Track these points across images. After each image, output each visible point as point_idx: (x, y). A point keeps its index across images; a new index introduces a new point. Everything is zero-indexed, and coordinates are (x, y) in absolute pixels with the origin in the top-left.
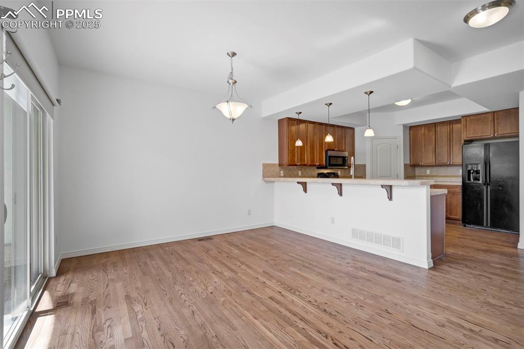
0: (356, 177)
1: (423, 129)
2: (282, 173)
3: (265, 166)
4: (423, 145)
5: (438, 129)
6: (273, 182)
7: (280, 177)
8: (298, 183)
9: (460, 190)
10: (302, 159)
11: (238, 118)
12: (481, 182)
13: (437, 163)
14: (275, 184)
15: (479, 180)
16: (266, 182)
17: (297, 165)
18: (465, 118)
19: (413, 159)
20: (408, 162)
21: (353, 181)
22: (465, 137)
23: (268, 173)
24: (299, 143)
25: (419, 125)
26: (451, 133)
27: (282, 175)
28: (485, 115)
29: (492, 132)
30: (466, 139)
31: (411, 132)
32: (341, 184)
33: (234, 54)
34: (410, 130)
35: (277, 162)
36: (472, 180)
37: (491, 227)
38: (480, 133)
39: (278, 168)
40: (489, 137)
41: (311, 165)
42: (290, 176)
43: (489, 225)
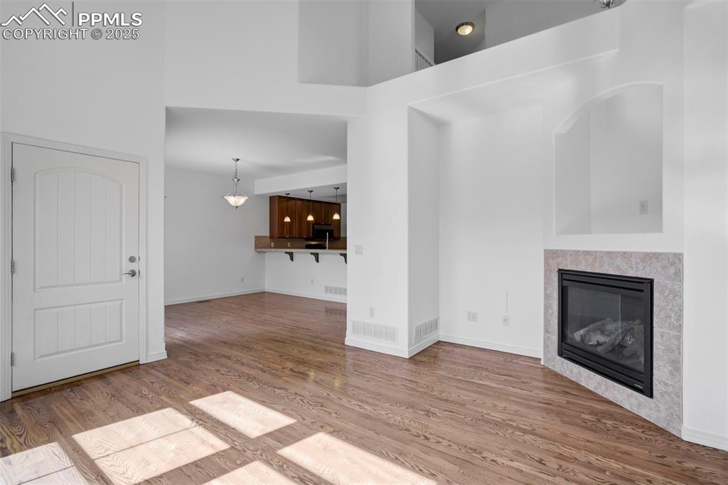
0: (329, 248)
2: (273, 244)
3: (257, 238)
6: (264, 252)
7: (271, 248)
8: (286, 253)
10: (291, 231)
11: (241, 206)
14: (266, 254)
16: (259, 252)
17: (285, 238)
21: (327, 251)
23: (260, 244)
24: (287, 219)
27: (272, 246)
32: (318, 254)
33: (238, 160)
35: (268, 234)
39: (269, 240)
41: (298, 238)
42: (280, 248)
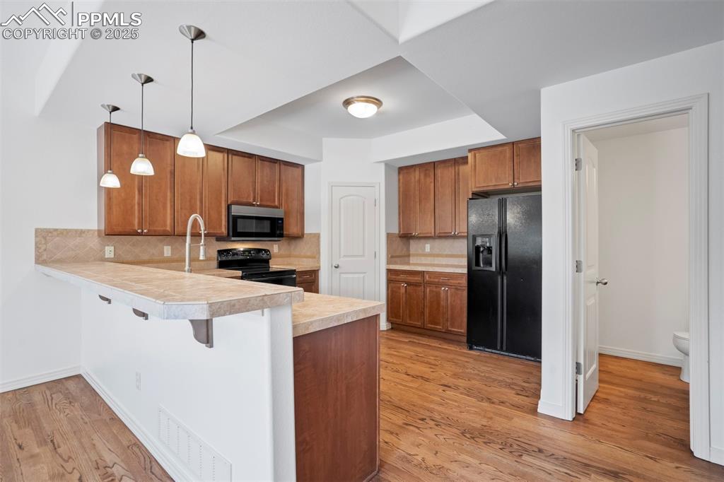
1: (417, 173)
3: (46, 234)
4: (418, 200)
5: (439, 172)
9: (464, 282)
12: (493, 268)
13: (437, 232)
15: (491, 266)
17: (139, 234)
18: (473, 152)
19: (403, 225)
20: (395, 230)
22: (473, 187)
25: (413, 166)
26: (456, 180)
28: (500, 149)
29: (511, 178)
30: (475, 190)
31: (401, 177)
34: (399, 173)
36: (482, 265)
37: (506, 351)
38: (494, 180)
40: (506, 187)
43: (504, 348)
